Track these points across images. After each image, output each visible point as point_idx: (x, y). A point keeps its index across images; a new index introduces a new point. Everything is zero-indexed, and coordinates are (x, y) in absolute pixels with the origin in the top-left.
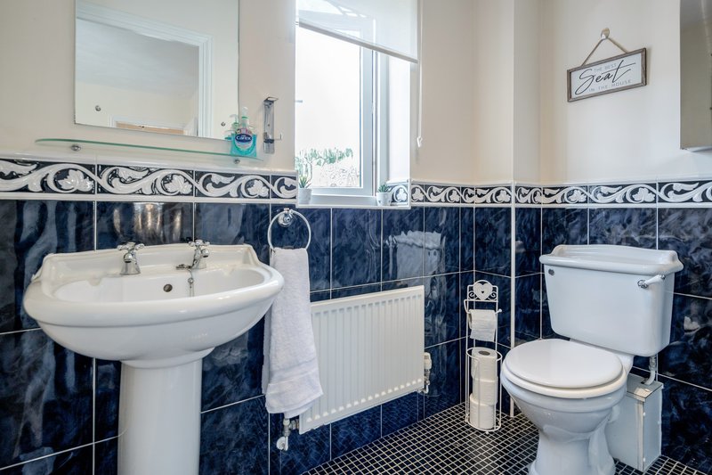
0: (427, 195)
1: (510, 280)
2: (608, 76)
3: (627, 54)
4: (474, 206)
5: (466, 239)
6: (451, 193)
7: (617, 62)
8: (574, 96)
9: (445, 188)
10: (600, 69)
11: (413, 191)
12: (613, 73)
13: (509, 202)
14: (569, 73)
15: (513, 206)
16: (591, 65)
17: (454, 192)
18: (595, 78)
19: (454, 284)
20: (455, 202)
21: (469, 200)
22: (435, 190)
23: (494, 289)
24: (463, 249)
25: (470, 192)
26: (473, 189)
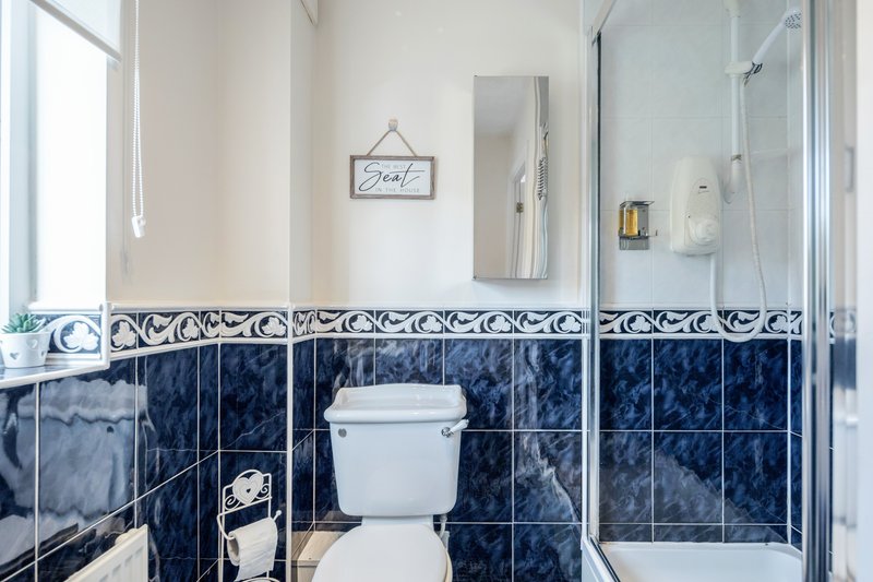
0: (142, 333)
1: (285, 456)
2: (397, 178)
3: (416, 158)
4: (219, 341)
5: (207, 403)
6: (184, 325)
7: (408, 163)
8: (357, 192)
9: (175, 314)
10: (388, 167)
11: (115, 328)
12: (402, 175)
13: (285, 336)
14: (353, 159)
15: (290, 342)
16: (378, 158)
17: (190, 322)
18: (383, 176)
19: (189, 489)
20: (192, 339)
21: (211, 332)
22: (158, 321)
23: (266, 480)
24: (203, 420)
25: (214, 317)
26: (217, 313)
